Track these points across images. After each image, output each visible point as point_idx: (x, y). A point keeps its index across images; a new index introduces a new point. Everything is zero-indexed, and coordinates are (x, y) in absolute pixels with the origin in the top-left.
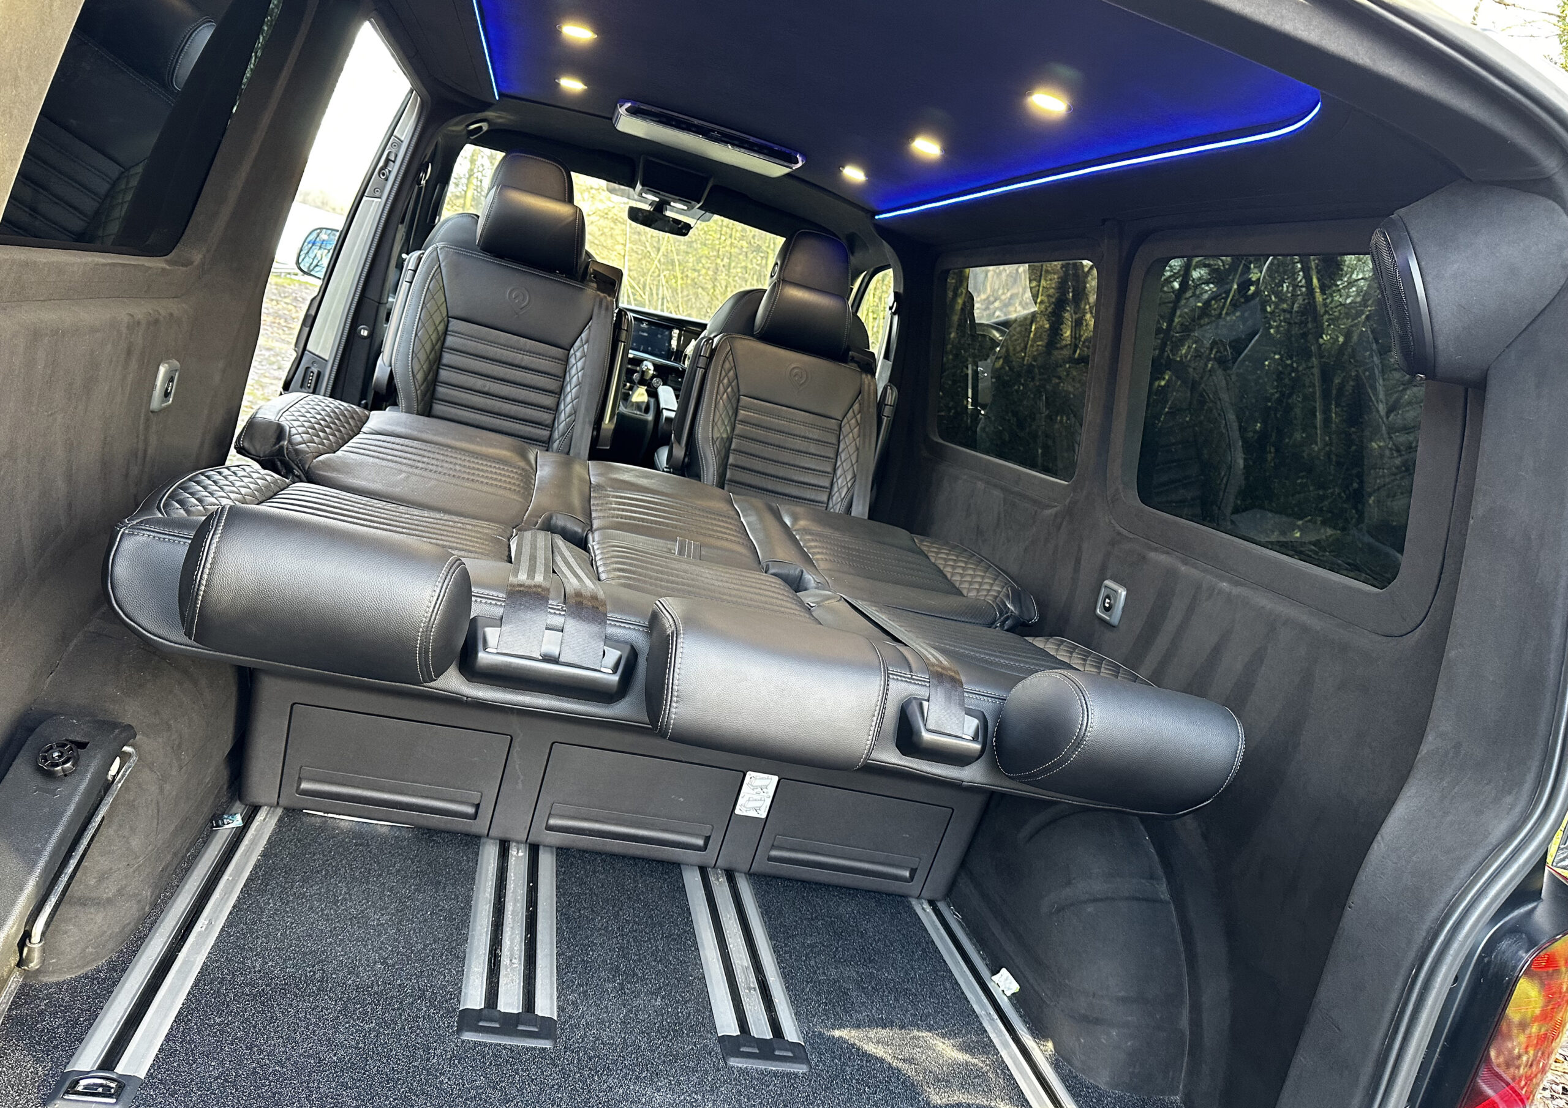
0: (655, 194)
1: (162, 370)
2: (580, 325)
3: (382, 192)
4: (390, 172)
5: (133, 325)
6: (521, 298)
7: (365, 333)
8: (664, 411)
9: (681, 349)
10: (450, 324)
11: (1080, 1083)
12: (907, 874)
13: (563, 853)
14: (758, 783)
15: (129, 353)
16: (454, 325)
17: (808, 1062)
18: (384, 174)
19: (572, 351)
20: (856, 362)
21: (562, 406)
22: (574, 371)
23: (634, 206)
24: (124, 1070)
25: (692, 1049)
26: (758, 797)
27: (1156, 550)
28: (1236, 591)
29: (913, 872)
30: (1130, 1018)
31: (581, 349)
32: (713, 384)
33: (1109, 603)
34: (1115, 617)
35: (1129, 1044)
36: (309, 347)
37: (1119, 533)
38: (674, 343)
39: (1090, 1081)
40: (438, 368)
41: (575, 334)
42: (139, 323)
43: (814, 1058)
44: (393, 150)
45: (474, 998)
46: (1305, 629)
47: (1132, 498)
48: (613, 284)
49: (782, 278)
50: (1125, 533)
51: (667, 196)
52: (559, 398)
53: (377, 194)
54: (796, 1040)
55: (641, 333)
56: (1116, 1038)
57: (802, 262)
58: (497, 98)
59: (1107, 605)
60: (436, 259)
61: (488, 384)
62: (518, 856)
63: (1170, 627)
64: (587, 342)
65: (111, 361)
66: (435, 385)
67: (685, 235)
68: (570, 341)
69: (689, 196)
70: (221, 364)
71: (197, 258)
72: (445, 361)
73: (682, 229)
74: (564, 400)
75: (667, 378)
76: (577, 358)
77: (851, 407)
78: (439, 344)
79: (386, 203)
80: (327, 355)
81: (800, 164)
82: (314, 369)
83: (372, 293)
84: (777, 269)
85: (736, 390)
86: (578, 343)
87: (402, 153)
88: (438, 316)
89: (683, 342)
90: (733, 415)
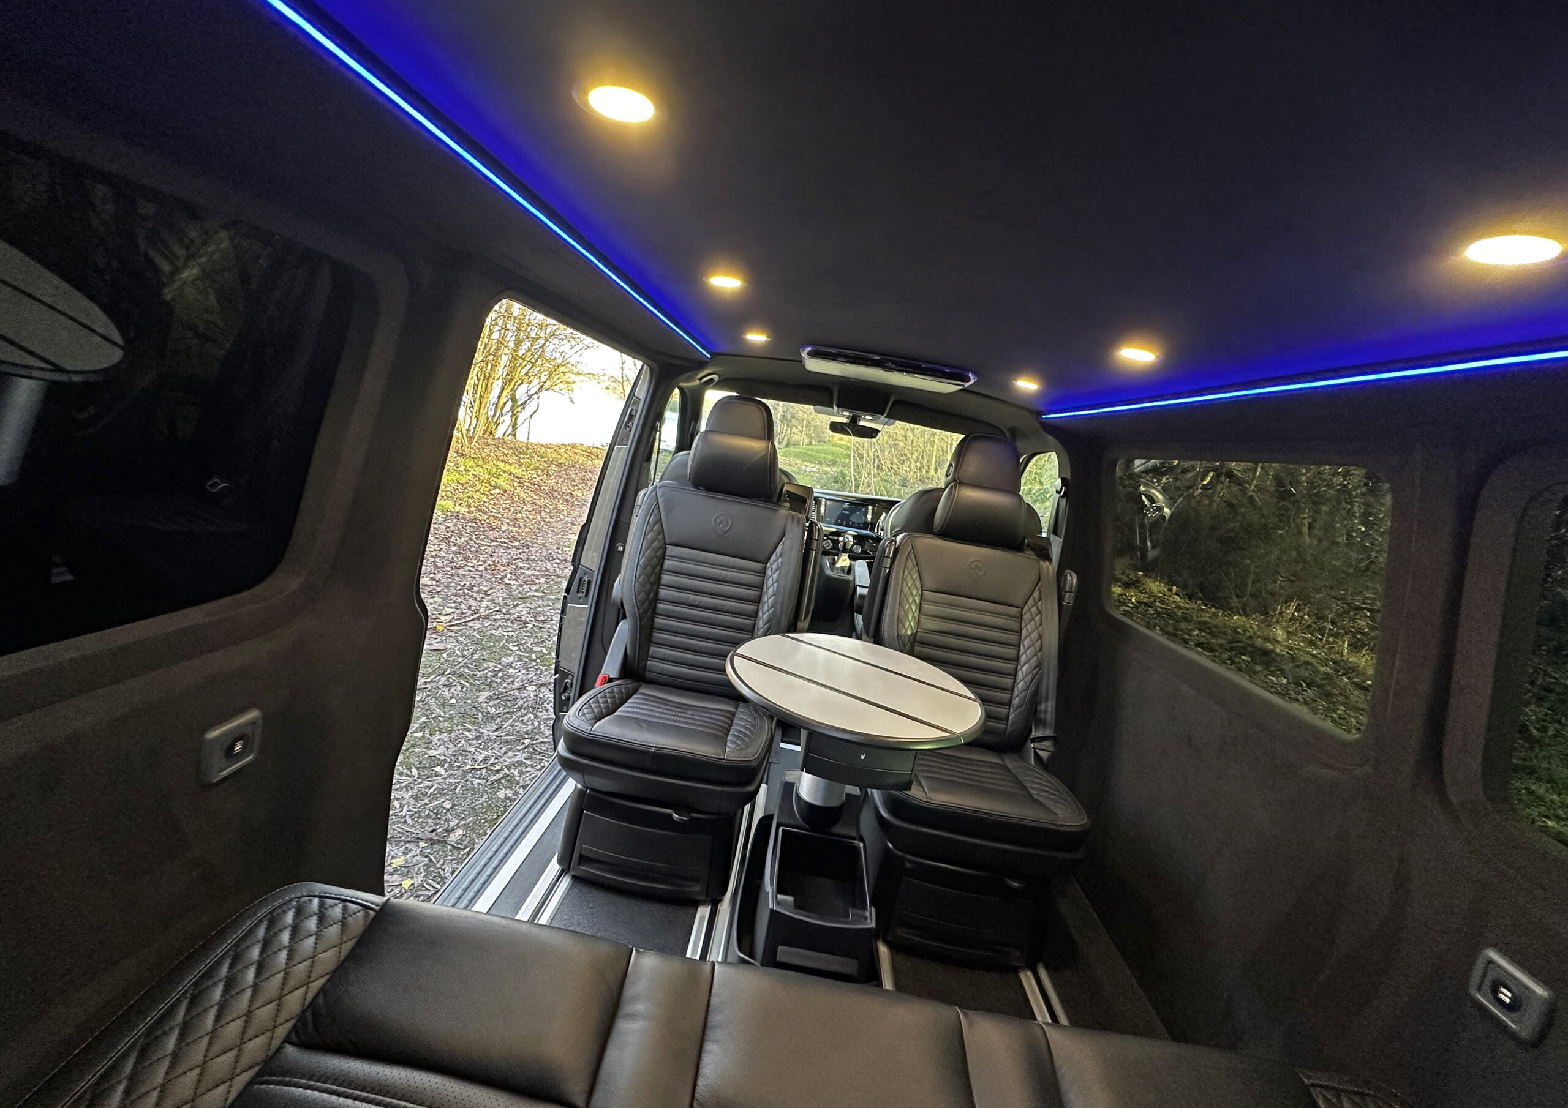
0: (849, 412)
2: (775, 540)
3: (628, 441)
4: (633, 424)
6: (724, 522)
7: (619, 548)
8: (858, 588)
9: (874, 521)
10: (668, 550)
16: (671, 550)
18: (628, 427)
19: (769, 565)
20: (1032, 549)
21: (760, 613)
22: (770, 582)
23: (833, 420)
31: (776, 563)
32: (896, 584)
33: (1510, 999)
36: (582, 563)
38: (869, 517)
40: (658, 588)
41: (770, 549)
44: (634, 408)
48: (804, 501)
49: (957, 480)
51: (857, 413)
52: (758, 606)
53: (624, 442)
55: (844, 512)
57: (973, 465)
58: (709, 357)
59: (1504, 999)
60: (656, 495)
61: (699, 598)
64: (781, 556)
66: (656, 602)
68: (767, 555)
72: (663, 582)
73: (872, 433)
75: (864, 544)
76: (773, 570)
77: (1032, 595)
78: (658, 568)
79: (630, 449)
80: (595, 568)
81: (972, 381)
82: (586, 579)
83: (624, 518)
84: (952, 470)
85: (919, 587)
86: (773, 557)
87: (640, 410)
88: (656, 544)
89: (876, 516)
90: (918, 610)
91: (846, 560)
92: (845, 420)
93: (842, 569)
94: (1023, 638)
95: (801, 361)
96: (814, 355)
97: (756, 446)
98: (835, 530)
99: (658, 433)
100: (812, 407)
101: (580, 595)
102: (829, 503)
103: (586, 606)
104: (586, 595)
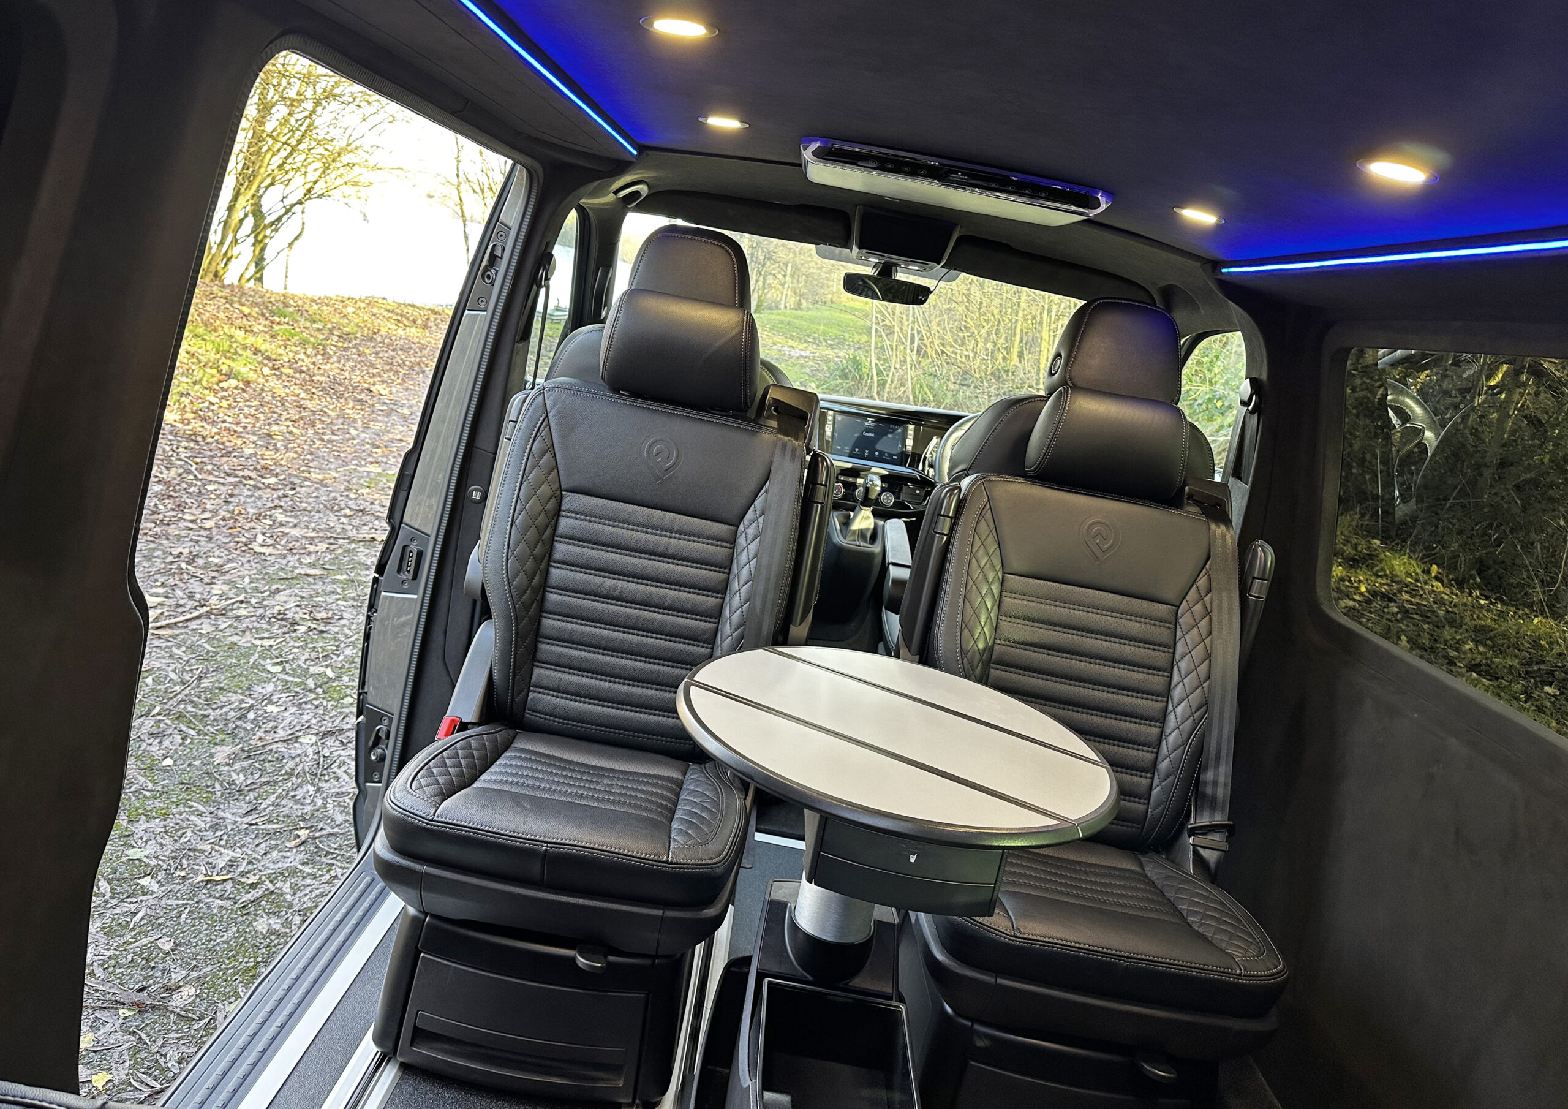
0: (878, 256)
2: (752, 486)
3: (488, 303)
4: (497, 272)
7: (477, 496)
8: (891, 566)
9: (918, 452)
10: (565, 501)
16: (571, 501)
18: (489, 277)
19: (742, 528)
20: (1197, 503)
21: (727, 612)
22: (744, 558)
31: (754, 525)
36: (406, 519)
38: (909, 443)
40: (549, 565)
41: (742, 501)
44: (500, 244)
48: (803, 417)
49: (1070, 380)
51: (895, 257)
52: (723, 598)
53: (483, 305)
55: (865, 434)
57: (1099, 353)
58: (635, 153)
60: (542, 402)
61: (621, 585)
64: (763, 513)
66: (545, 591)
67: (922, 302)
68: (736, 511)
69: (925, 254)
72: (557, 555)
73: (917, 295)
74: (730, 600)
75: (901, 490)
76: (750, 537)
77: (1194, 582)
78: (548, 532)
79: (492, 317)
80: (430, 528)
81: (1103, 206)
82: (414, 548)
83: (484, 441)
84: (1060, 363)
85: (998, 567)
86: (750, 515)
87: (509, 246)
88: (545, 490)
89: (922, 441)
90: (996, 608)
91: (868, 517)
92: (869, 271)
93: (862, 533)
94: (1177, 657)
95: (800, 165)
96: (827, 155)
97: (723, 319)
98: (849, 466)
99: (543, 291)
100: (813, 247)
101: (403, 576)
102: (839, 418)
103: (415, 597)
104: (415, 577)
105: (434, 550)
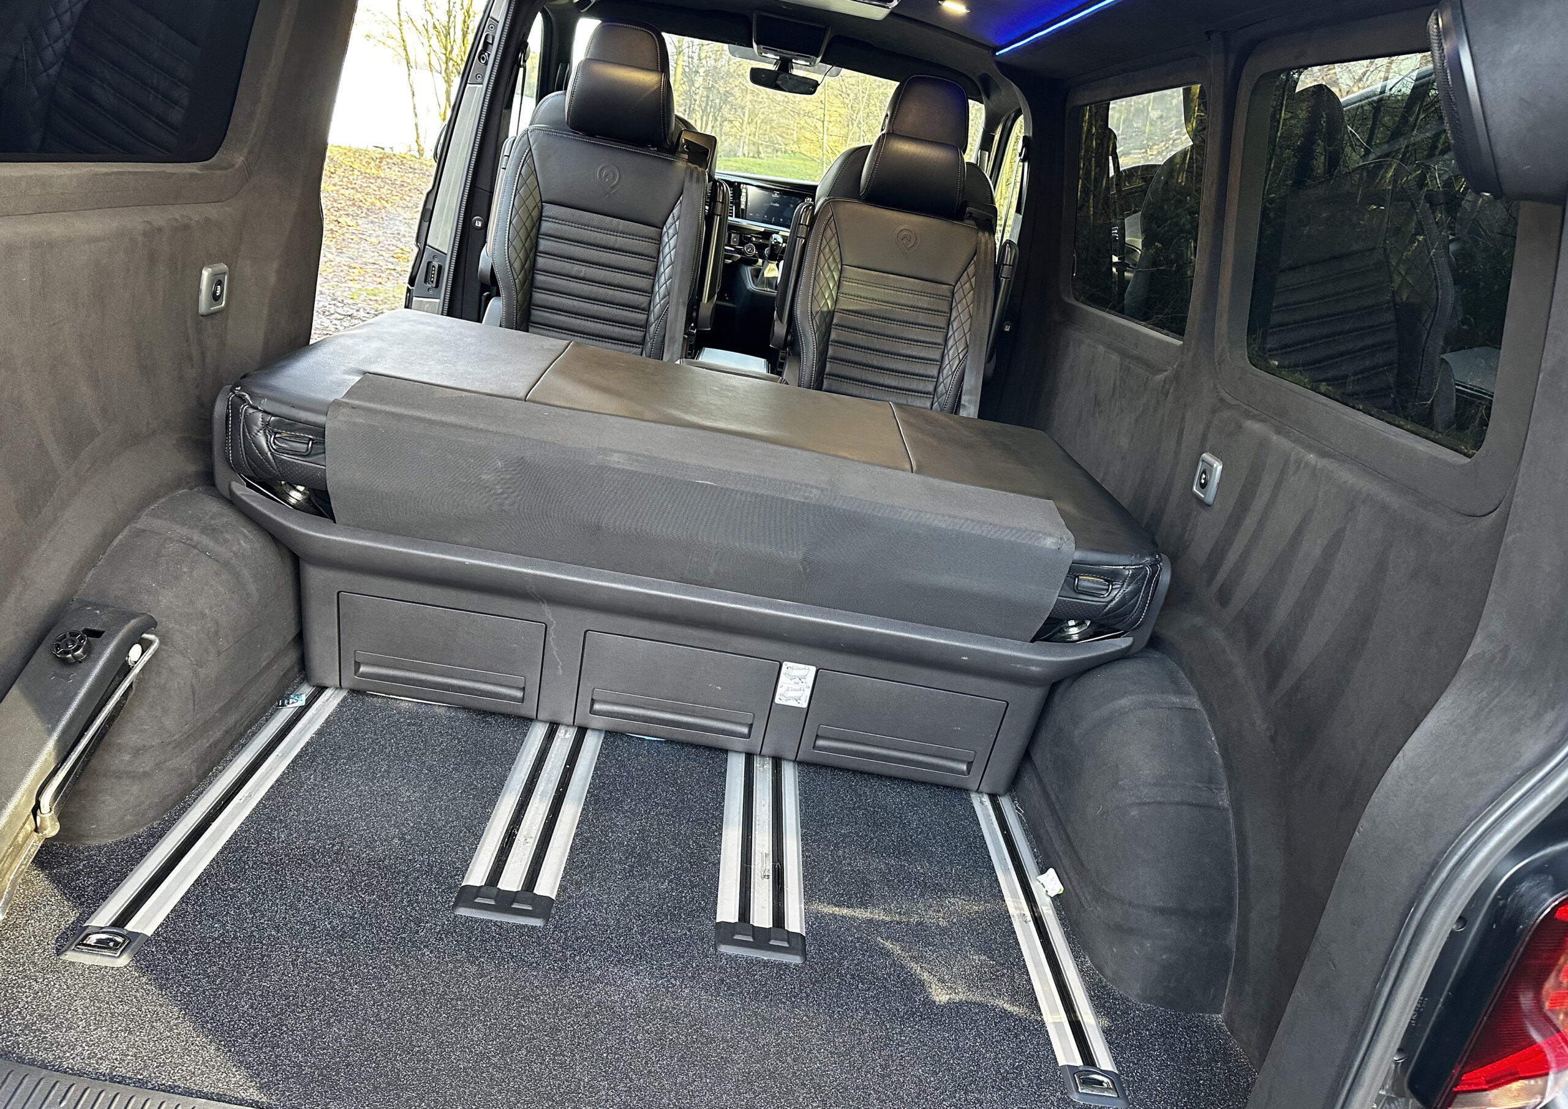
0: (775, 52)
1: (206, 274)
2: (671, 200)
3: (483, 78)
4: (489, 55)
5: (152, 233)
6: (611, 175)
7: (479, 224)
10: (545, 210)
11: (1108, 994)
12: (964, 767)
13: (611, 735)
14: (795, 673)
15: (152, 259)
16: (549, 210)
17: (804, 954)
18: (483, 59)
19: (665, 229)
20: (975, 219)
22: (667, 250)
23: (754, 66)
24: (134, 927)
25: (686, 934)
26: (797, 687)
27: (1254, 418)
28: (1323, 463)
29: (970, 764)
30: (1168, 930)
31: (673, 226)
32: (813, 256)
33: (1205, 479)
34: (1210, 495)
35: (1164, 957)
36: (429, 242)
37: (1222, 400)
39: (1118, 992)
40: (535, 255)
41: (665, 211)
42: (160, 230)
43: (811, 949)
44: (491, 33)
45: (477, 876)
46: (1384, 508)
47: (1241, 357)
48: (706, 153)
49: (893, 132)
50: (1229, 399)
51: (788, 54)
52: (654, 280)
53: (479, 80)
54: (798, 931)
55: (772, 203)
56: (1149, 949)
57: (913, 113)
59: (1203, 481)
60: (527, 144)
61: (583, 269)
62: (564, 738)
63: (1258, 505)
64: (678, 219)
65: (128, 270)
66: (533, 273)
67: (812, 93)
68: (661, 218)
69: (809, 51)
70: (275, 265)
71: (239, 160)
72: (541, 248)
73: (809, 87)
74: (658, 281)
76: (670, 235)
77: (966, 270)
78: (534, 231)
79: (487, 88)
80: (446, 249)
82: (436, 264)
83: (483, 184)
84: (887, 121)
85: (838, 260)
86: (670, 220)
87: (497, 35)
88: (531, 203)
90: (836, 287)
91: (774, 269)
92: (771, 67)
93: (769, 282)
94: (952, 319)
97: (648, 79)
98: (762, 230)
99: (521, 70)
100: (726, 46)
101: (429, 285)
103: (438, 300)
104: (437, 286)
105: (450, 264)
